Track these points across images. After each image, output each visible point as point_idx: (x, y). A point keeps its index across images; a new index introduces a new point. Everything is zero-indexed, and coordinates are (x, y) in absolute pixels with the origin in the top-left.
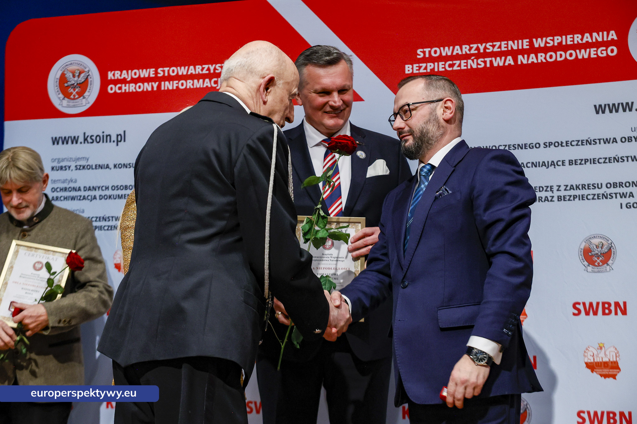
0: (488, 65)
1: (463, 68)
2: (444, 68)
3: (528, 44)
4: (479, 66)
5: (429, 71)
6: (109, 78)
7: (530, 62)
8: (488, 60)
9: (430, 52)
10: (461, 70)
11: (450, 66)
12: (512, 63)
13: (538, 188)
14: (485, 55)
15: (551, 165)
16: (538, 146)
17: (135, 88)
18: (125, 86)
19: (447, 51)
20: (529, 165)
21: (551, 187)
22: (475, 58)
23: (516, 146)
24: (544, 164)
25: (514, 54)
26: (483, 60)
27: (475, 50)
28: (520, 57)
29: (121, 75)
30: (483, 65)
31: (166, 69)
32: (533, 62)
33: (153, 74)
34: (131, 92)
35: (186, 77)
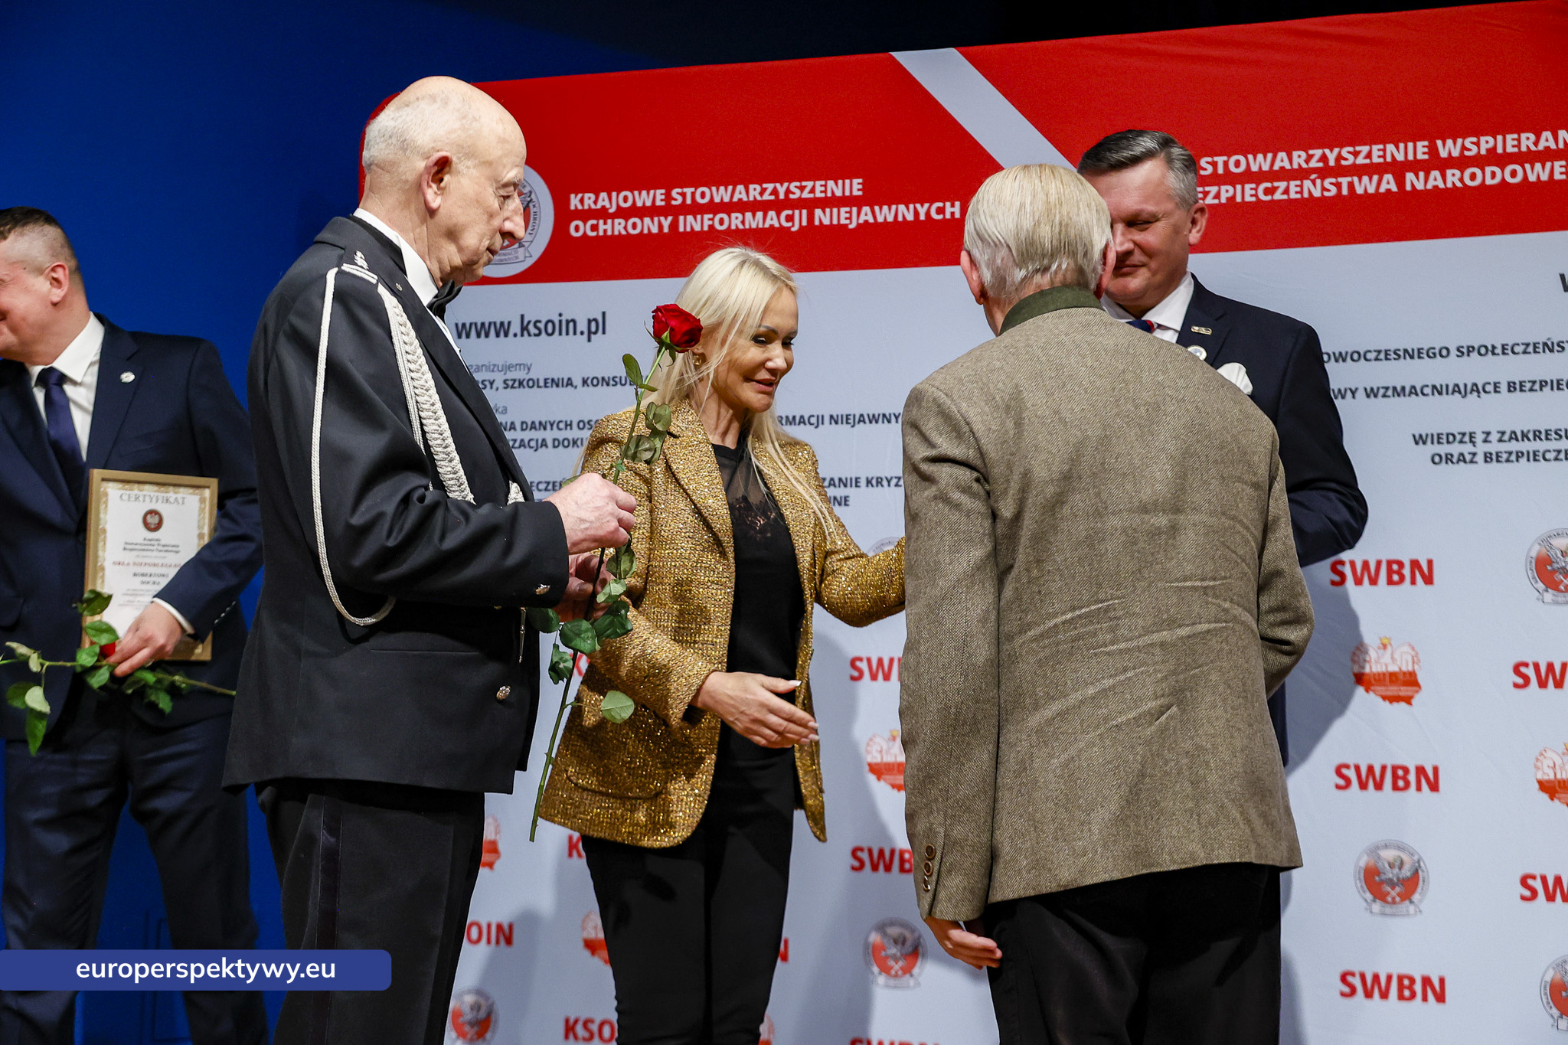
0: (1345, 192)
1: (1293, 196)
2: (1256, 195)
3: (1426, 150)
4: (1326, 194)
5: (1223, 201)
6: (572, 207)
7: (1429, 186)
8: (1344, 181)
9: (1226, 164)
10: (1291, 201)
11: (1267, 191)
12: (1394, 189)
13: (1444, 437)
14: (1339, 170)
15: (1472, 390)
16: (1444, 352)
17: (625, 228)
18: (605, 223)
19: (1260, 162)
20: (1427, 391)
21: (1471, 434)
22: (1318, 178)
23: (1401, 353)
24: (1456, 389)
25: (1398, 170)
26: (1333, 180)
27: (1318, 161)
28: (1410, 177)
29: (595, 202)
30: (1334, 191)
31: (689, 191)
32: (1436, 187)
33: (662, 200)
34: (617, 236)
35: (728, 208)
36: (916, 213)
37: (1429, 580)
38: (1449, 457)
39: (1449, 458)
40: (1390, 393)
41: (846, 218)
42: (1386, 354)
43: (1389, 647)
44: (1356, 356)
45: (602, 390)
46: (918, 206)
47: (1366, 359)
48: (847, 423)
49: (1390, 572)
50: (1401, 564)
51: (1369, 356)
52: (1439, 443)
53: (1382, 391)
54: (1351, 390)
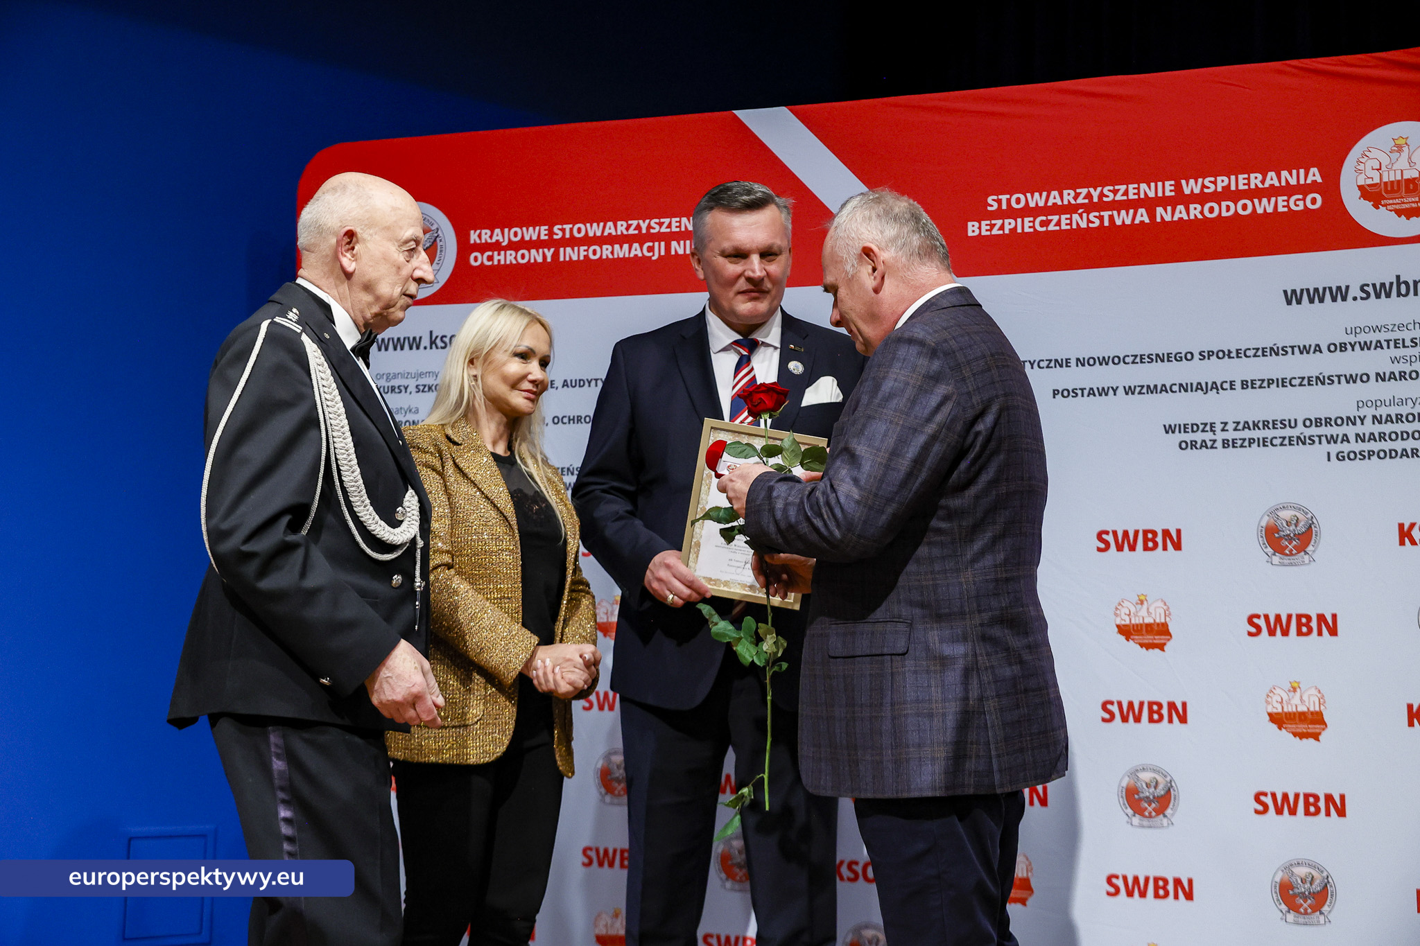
0: (1106, 223)
1: (1064, 227)
2: (1033, 227)
3: (1173, 188)
4: (1091, 225)
5: (1007, 231)
6: (472, 242)
7: (1176, 218)
8: (1106, 214)
9: (1009, 201)
10: (1061, 232)
11: (1043, 224)
12: (1147, 221)
13: (1190, 427)
14: (1101, 206)
15: (1212, 388)
16: (1189, 356)
17: (516, 258)
18: (499, 254)
19: (1037, 200)
20: (1175, 388)
21: (1211, 424)
22: (1084, 212)
23: (1154, 357)
24: (1199, 387)
25: (1150, 204)
26: (1097, 214)
27: (1084, 198)
28: (1160, 210)
29: (491, 237)
30: (1097, 223)
31: (567, 227)
32: (1181, 219)
33: (545, 235)
34: (508, 265)
35: (600, 241)
37: (1177, 546)
38: (1194, 443)
39: (1193, 445)
42: (1141, 359)
43: (1145, 602)
44: (1116, 360)
47: (1125, 363)
49: (1146, 540)
50: (1154, 533)
51: (1127, 360)
52: (1185, 432)
53: (1138, 389)
54: (1112, 388)
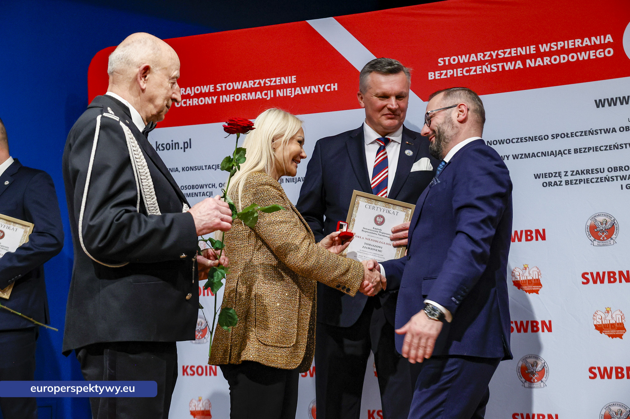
0: (500, 70)
1: (478, 72)
2: (463, 73)
3: (534, 49)
4: (492, 71)
5: (449, 76)
7: (537, 65)
8: (500, 65)
9: (449, 60)
10: (477, 75)
11: (467, 71)
12: (522, 67)
13: (548, 175)
14: (498, 60)
15: (559, 154)
16: (546, 137)
17: (198, 102)
18: (189, 101)
19: (464, 59)
20: (539, 155)
21: (559, 172)
22: (488, 64)
23: (528, 139)
24: (552, 153)
25: (523, 58)
26: (495, 65)
27: (489, 57)
28: (528, 61)
30: (496, 69)
31: (224, 85)
32: (539, 65)
33: (213, 89)
34: (194, 106)
35: (240, 91)
36: (319, 89)
37: (543, 238)
39: (550, 184)
40: (523, 156)
41: (290, 93)
42: (521, 140)
43: (527, 269)
44: (508, 141)
45: (191, 172)
46: (320, 86)
47: (512, 142)
48: (293, 182)
49: (527, 235)
50: (531, 232)
51: (514, 141)
53: (520, 156)
54: (507, 156)
